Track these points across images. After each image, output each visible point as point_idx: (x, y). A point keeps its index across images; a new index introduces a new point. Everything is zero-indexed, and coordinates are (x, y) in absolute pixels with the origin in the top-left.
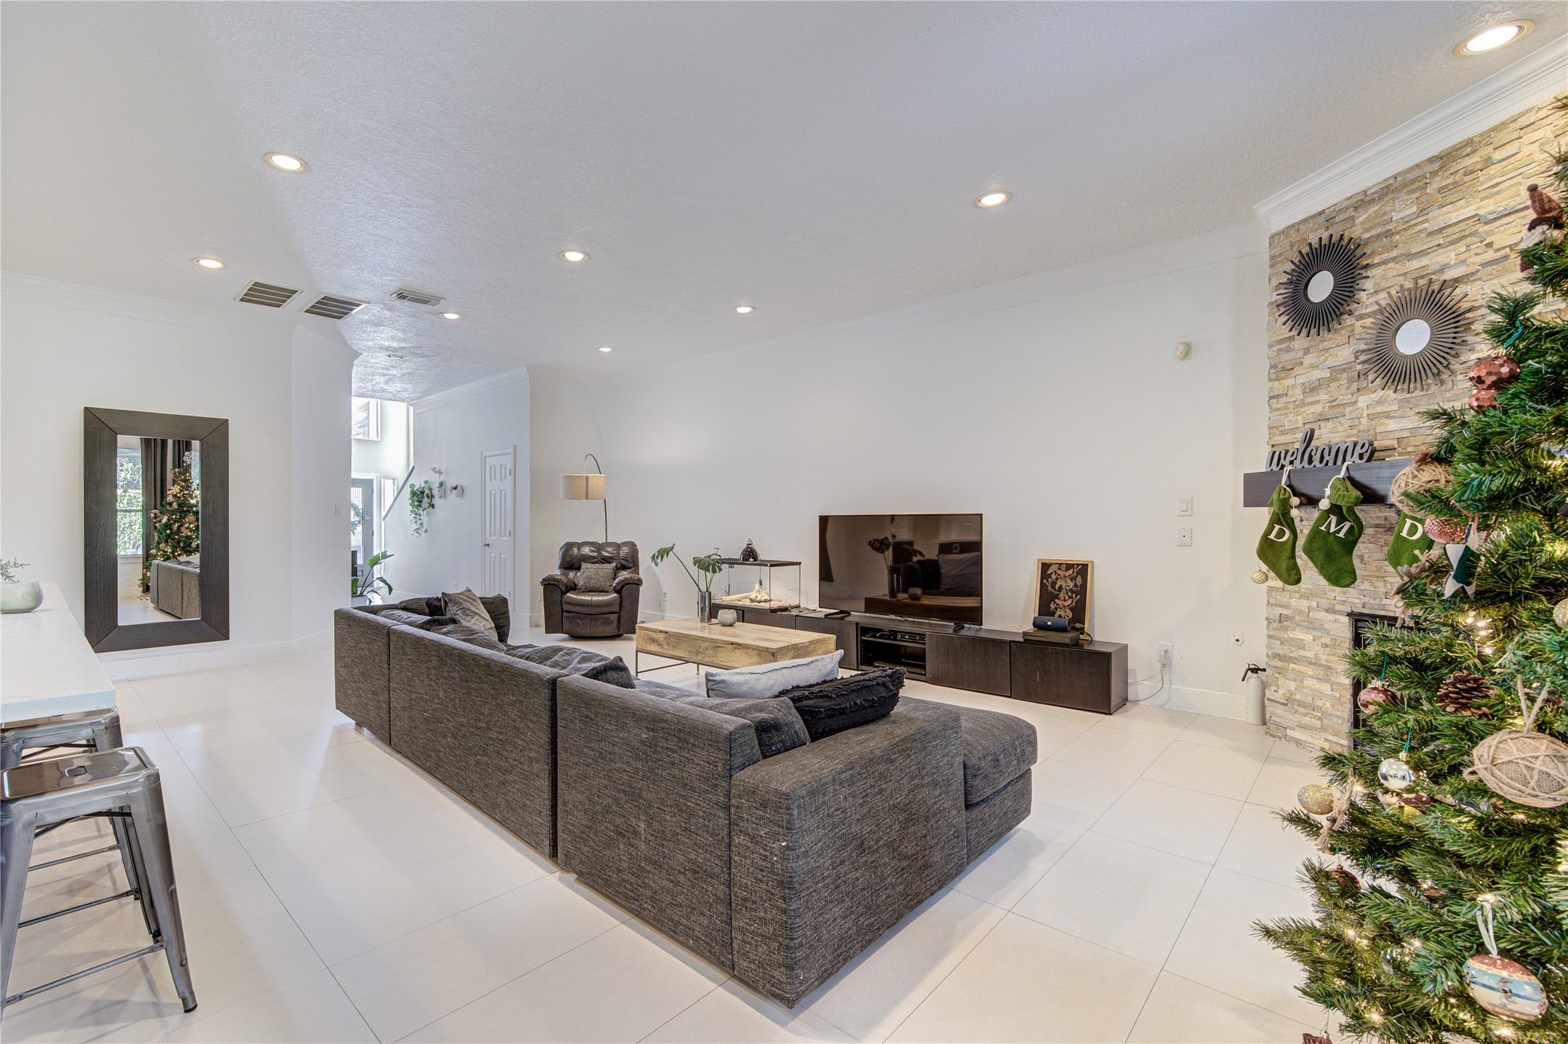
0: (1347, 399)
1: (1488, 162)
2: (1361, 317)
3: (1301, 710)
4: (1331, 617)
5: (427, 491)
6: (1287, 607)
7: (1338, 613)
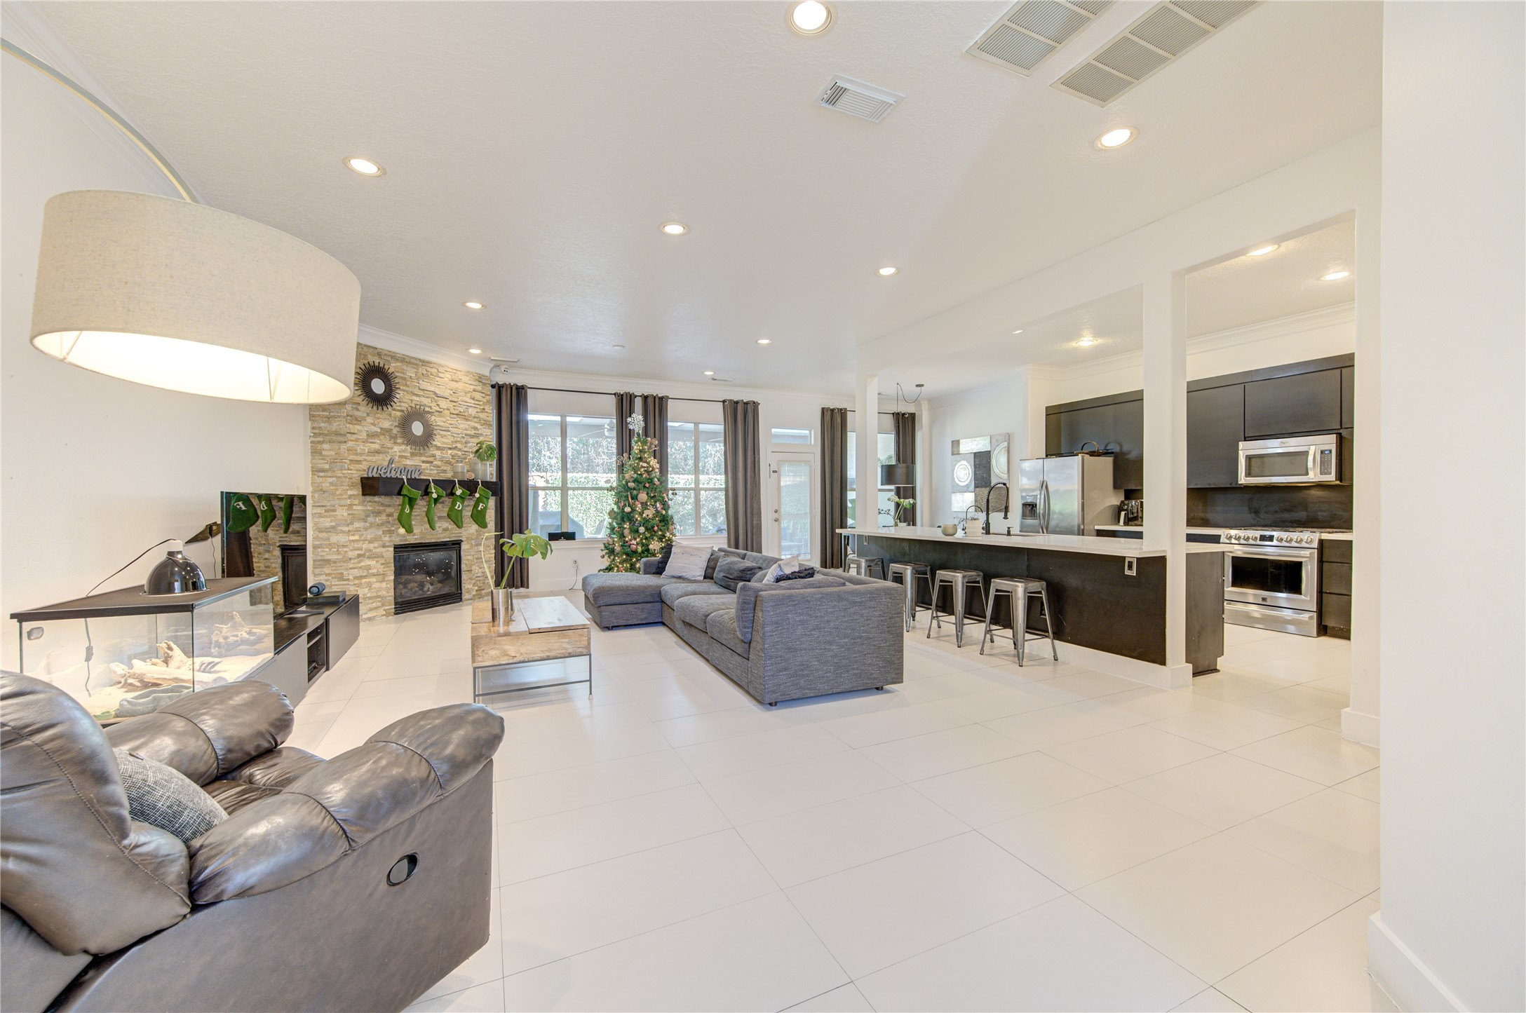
0: (389, 445)
1: (437, 375)
4: (384, 550)
6: (360, 549)
7: (388, 546)
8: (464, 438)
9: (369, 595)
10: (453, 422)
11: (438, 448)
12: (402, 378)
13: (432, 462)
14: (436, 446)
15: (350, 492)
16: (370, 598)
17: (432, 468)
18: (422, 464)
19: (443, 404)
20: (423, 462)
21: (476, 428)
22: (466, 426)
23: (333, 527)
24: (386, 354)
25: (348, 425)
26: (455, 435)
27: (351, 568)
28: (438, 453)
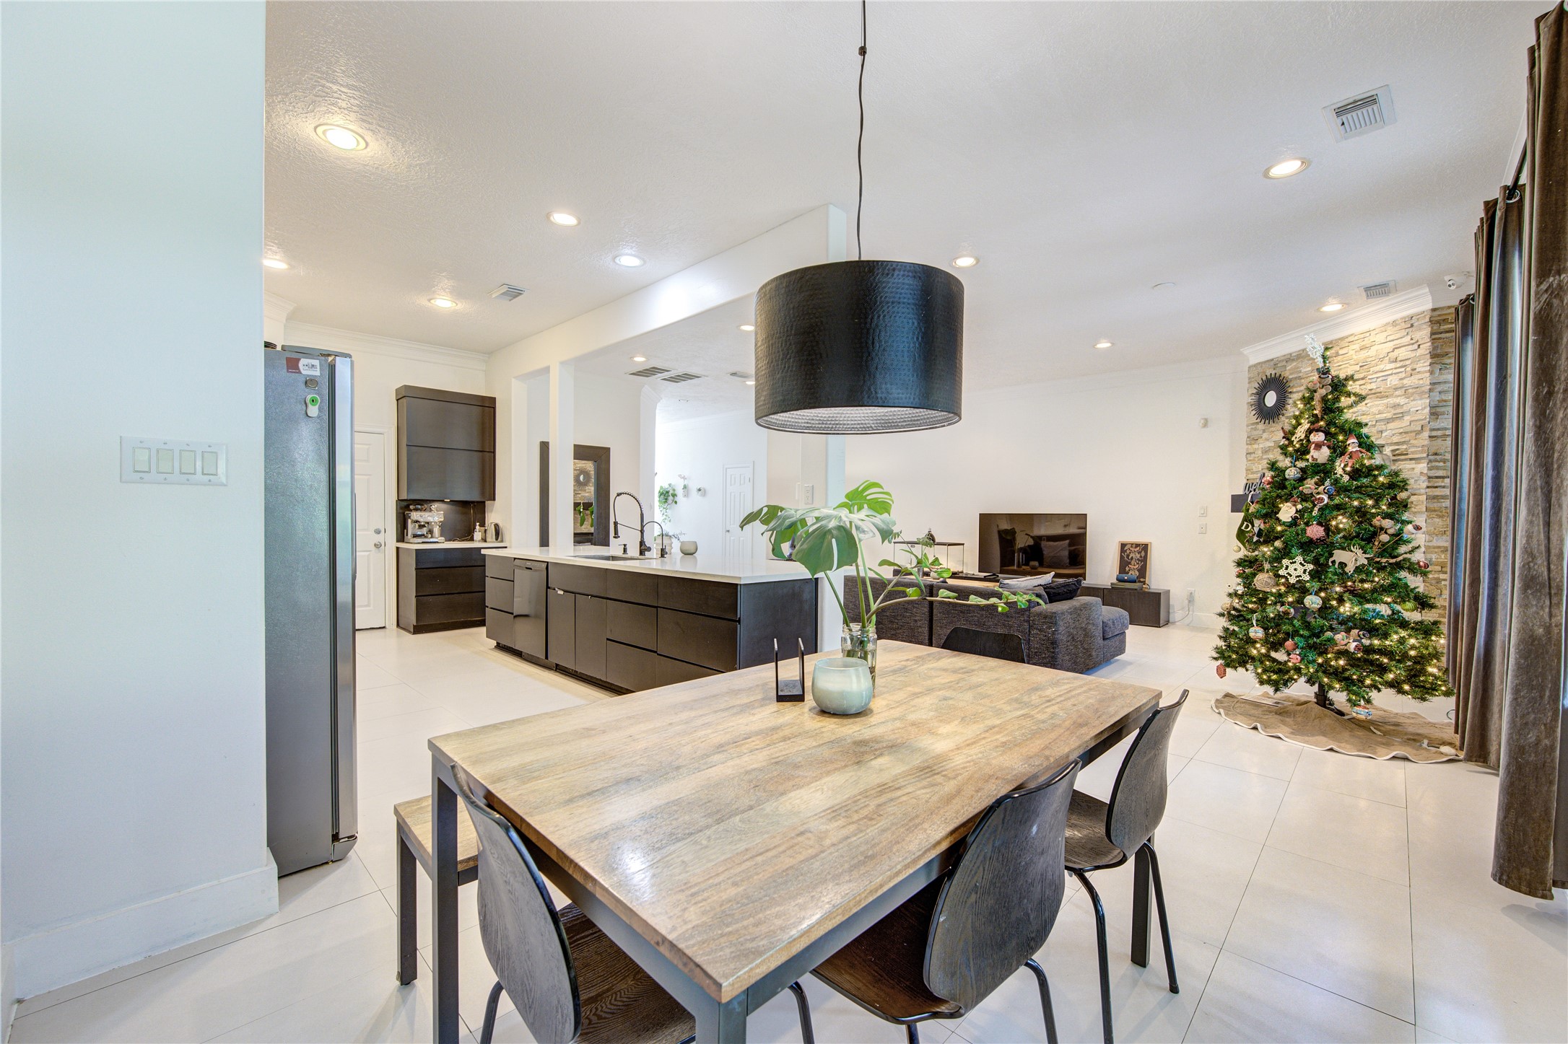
2: (1285, 418)
5: (671, 492)
12: (1294, 378)
24: (1281, 361)
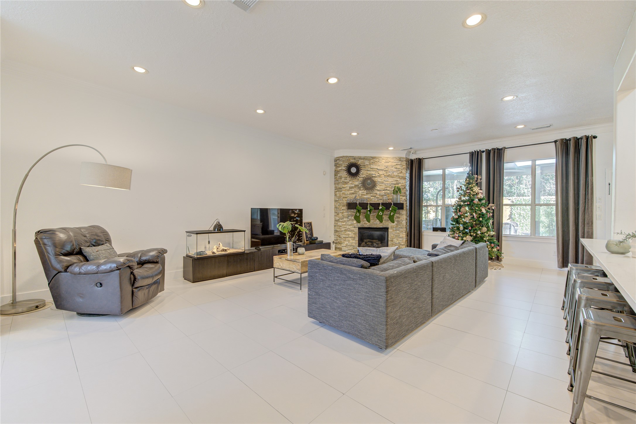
0: (358, 191)
1: (379, 162)
2: (360, 178)
3: (349, 246)
4: (355, 229)
6: (346, 228)
7: (356, 228)
8: (391, 185)
9: (348, 244)
10: (385, 179)
11: (378, 190)
12: (363, 165)
13: (375, 196)
14: (377, 189)
15: (343, 208)
16: (349, 245)
17: (375, 198)
18: (371, 197)
19: (381, 172)
20: (371, 196)
21: (397, 181)
22: (392, 180)
23: (339, 220)
24: (357, 158)
25: (342, 185)
26: (386, 185)
27: (342, 234)
28: (378, 192)
